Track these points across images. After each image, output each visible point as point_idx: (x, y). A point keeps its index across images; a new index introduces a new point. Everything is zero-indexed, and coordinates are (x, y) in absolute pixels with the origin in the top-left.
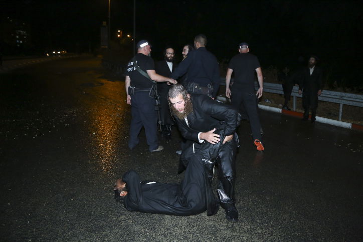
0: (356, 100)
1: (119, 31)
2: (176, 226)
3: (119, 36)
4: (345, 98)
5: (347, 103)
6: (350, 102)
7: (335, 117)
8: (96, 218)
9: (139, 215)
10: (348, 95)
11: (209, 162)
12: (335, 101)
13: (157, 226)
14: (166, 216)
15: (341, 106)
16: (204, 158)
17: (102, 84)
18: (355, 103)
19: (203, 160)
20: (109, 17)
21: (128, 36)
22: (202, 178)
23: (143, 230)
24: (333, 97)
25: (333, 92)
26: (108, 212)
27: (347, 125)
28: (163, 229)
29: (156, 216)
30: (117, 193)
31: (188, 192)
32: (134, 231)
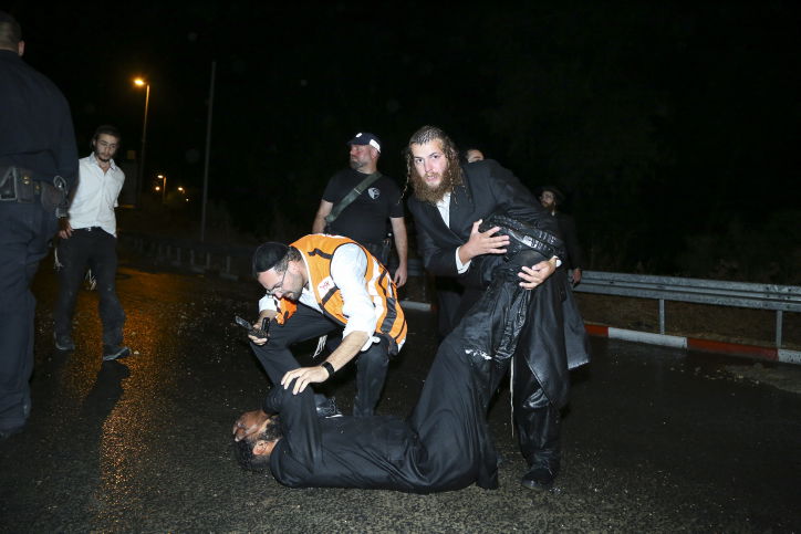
0: (689, 290)
1: (160, 177)
2: (414, 509)
3: (158, 189)
4: (668, 288)
5: (671, 297)
6: (679, 295)
7: (652, 328)
8: (200, 505)
9: (312, 494)
10: (674, 280)
11: (484, 355)
12: (649, 294)
13: (367, 512)
14: (382, 493)
15: (662, 303)
16: (470, 347)
17: (129, 277)
18: (687, 296)
19: (468, 352)
20: (144, 141)
21: (180, 189)
22: (466, 396)
23: (336, 522)
24: (645, 286)
25: (644, 277)
26: (228, 492)
27: (679, 341)
28: (385, 518)
29: (357, 493)
30: (245, 447)
31: (431, 432)
32: (314, 526)
